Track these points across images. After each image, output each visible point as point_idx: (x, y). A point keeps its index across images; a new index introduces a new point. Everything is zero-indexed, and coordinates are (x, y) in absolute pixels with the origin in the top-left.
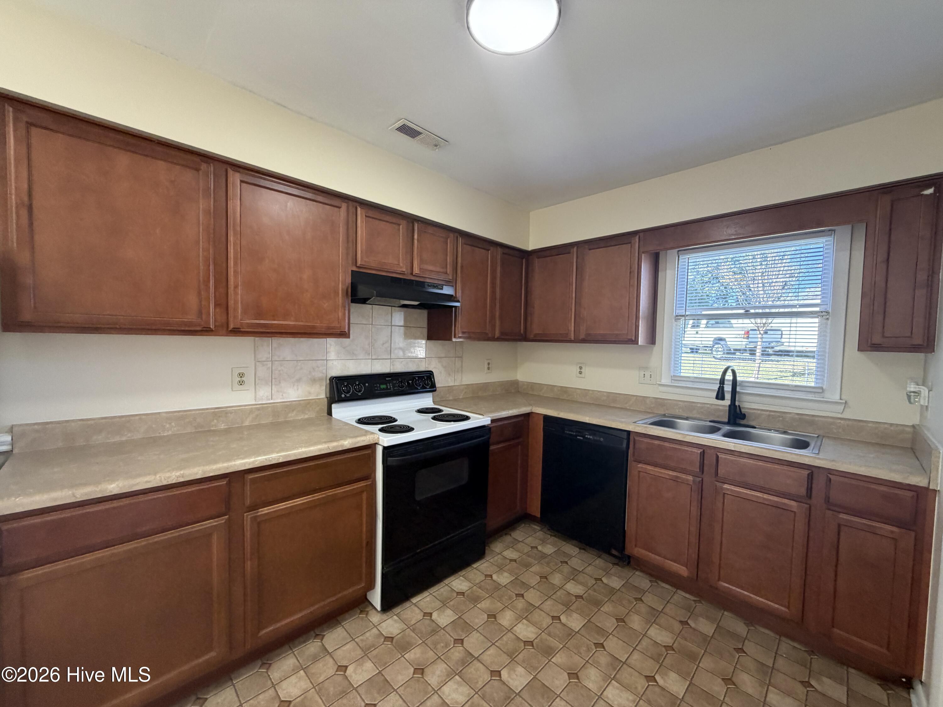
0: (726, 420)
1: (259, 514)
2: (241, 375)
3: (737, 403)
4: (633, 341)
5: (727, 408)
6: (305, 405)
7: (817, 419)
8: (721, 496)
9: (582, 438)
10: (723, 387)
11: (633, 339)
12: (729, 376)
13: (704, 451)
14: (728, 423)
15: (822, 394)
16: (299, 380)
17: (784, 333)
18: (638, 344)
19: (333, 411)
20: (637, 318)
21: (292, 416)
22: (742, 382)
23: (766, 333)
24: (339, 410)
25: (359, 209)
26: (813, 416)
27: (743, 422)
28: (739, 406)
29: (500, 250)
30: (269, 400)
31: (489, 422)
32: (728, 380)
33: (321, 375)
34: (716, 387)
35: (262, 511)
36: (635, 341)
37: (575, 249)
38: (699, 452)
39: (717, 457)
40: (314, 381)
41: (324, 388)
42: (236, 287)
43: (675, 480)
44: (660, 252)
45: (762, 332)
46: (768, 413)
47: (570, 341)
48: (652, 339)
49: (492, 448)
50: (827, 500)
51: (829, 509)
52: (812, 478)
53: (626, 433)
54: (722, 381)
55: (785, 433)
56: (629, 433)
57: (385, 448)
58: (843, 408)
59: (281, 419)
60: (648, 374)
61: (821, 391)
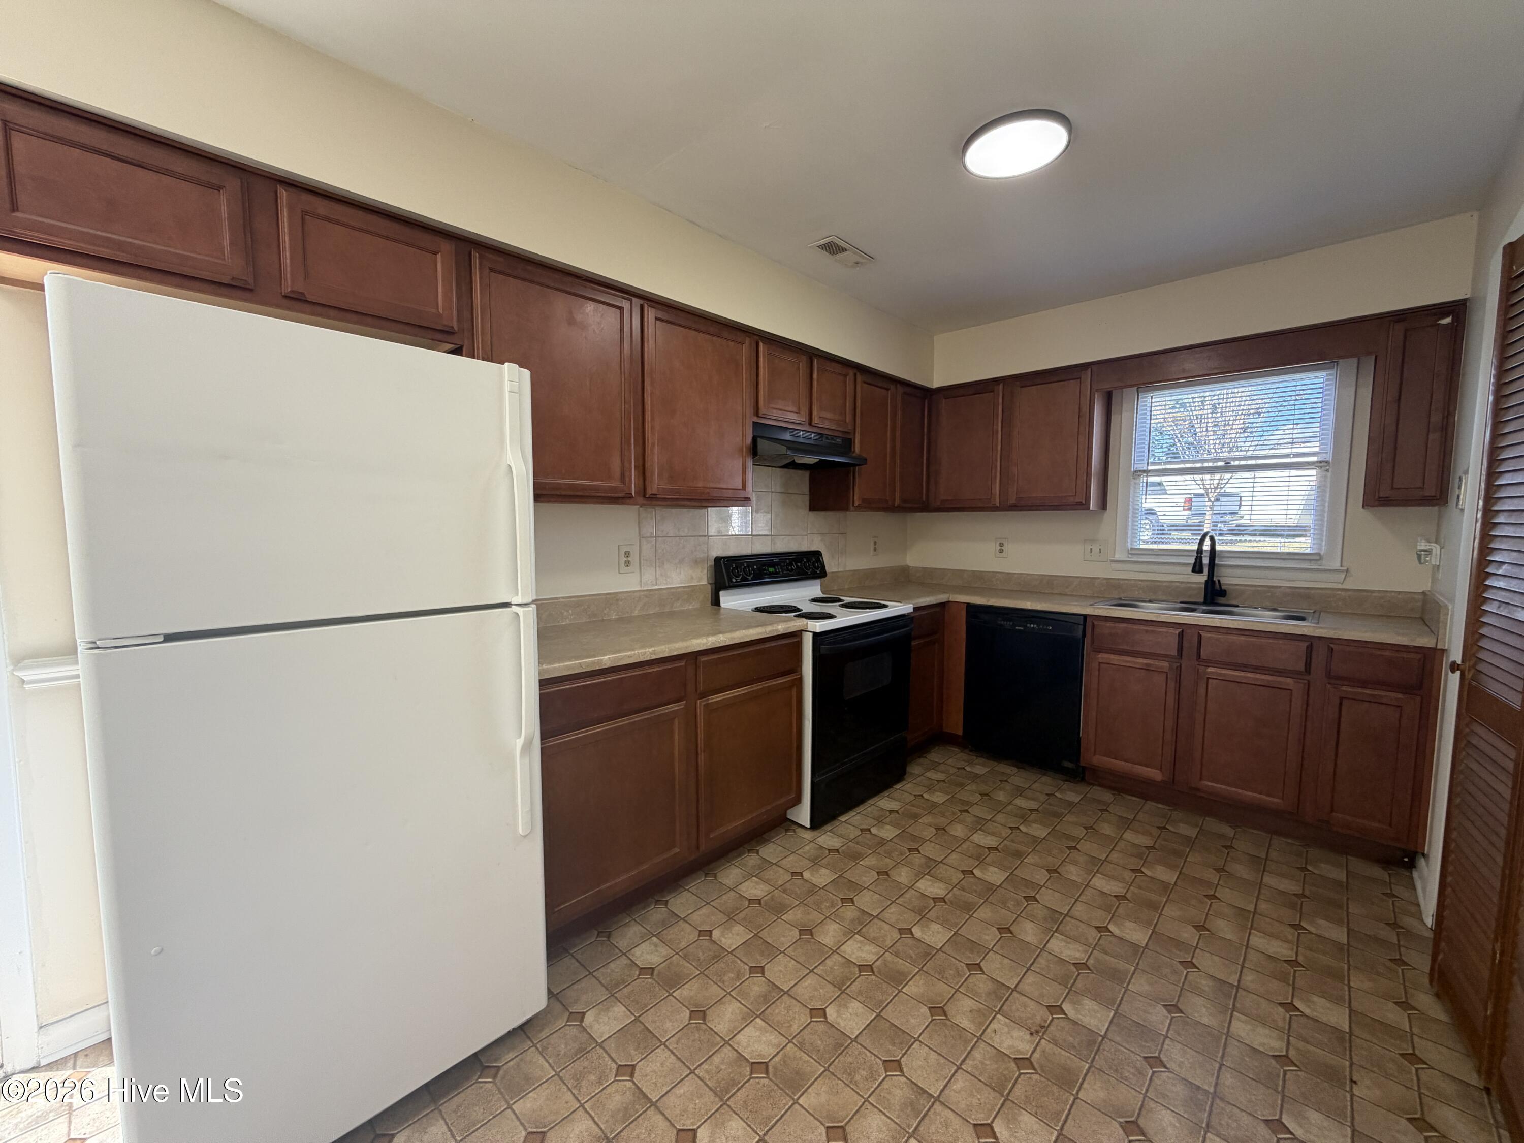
0: (1202, 600)
1: (710, 701)
2: (627, 554)
3: (1215, 579)
4: (1083, 505)
5: (1203, 586)
6: (690, 592)
7: (1312, 592)
8: (1205, 680)
9: (1022, 629)
10: (1201, 557)
11: (1084, 502)
12: (1207, 546)
13: (1183, 631)
14: (1205, 603)
15: (1319, 562)
16: (682, 561)
17: (1243, 499)
18: (1089, 508)
19: (722, 599)
20: (1088, 475)
21: (678, 606)
22: (1221, 551)
23: (1218, 500)
24: (730, 598)
25: (761, 344)
26: (1308, 588)
27: (1222, 600)
28: (1219, 581)
29: (901, 389)
30: (653, 585)
31: (912, 610)
32: (1205, 551)
33: (702, 555)
34: (1192, 561)
35: (712, 699)
36: (1085, 505)
37: (1001, 386)
38: (1177, 632)
39: (1200, 636)
40: (696, 562)
41: (706, 571)
42: (653, 445)
43: (1147, 669)
44: (1114, 392)
45: (1212, 499)
46: (1253, 589)
47: (995, 509)
48: (1103, 505)
49: (914, 643)
50: (1328, 674)
51: (1329, 683)
52: (1311, 650)
53: (1082, 617)
54: (1200, 551)
55: (1275, 610)
56: (1085, 617)
57: (815, 635)
58: (1343, 576)
59: (667, 609)
60: (1096, 549)
61: (1318, 558)
